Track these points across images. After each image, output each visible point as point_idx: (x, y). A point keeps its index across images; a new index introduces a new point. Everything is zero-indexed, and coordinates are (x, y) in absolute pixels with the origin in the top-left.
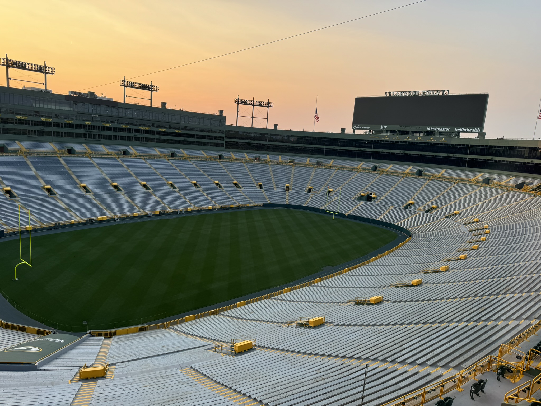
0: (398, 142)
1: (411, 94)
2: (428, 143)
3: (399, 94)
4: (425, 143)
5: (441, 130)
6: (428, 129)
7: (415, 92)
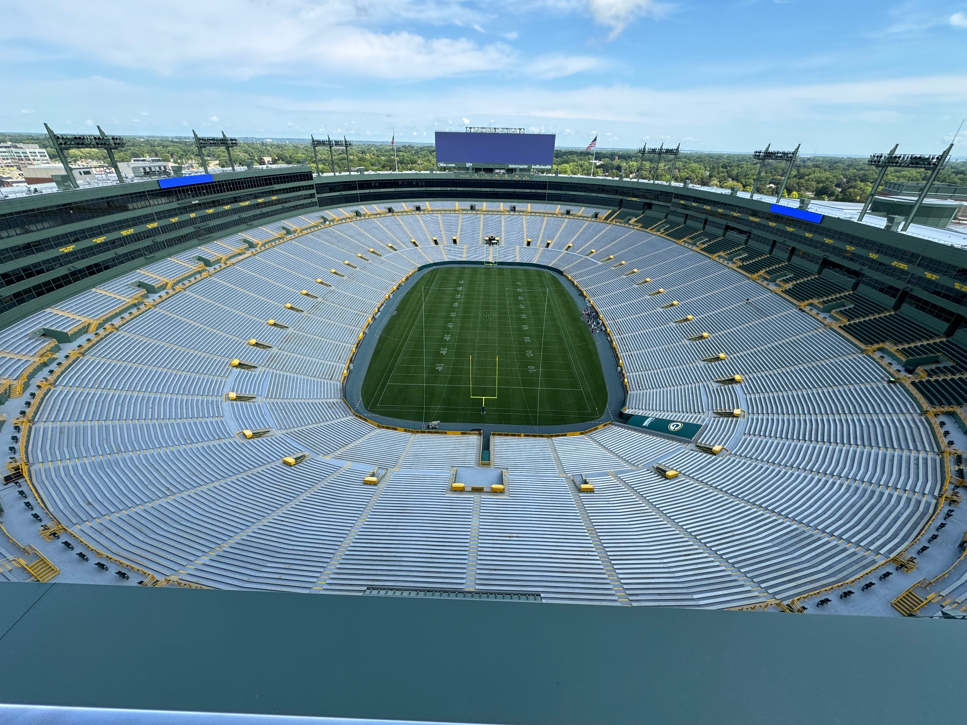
0: (488, 180)
1: (492, 131)
2: (514, 181)
3: (479, 130)
4: (512, 181)
5: (521, 167)
6: (510, 166)
7: (495, 129)
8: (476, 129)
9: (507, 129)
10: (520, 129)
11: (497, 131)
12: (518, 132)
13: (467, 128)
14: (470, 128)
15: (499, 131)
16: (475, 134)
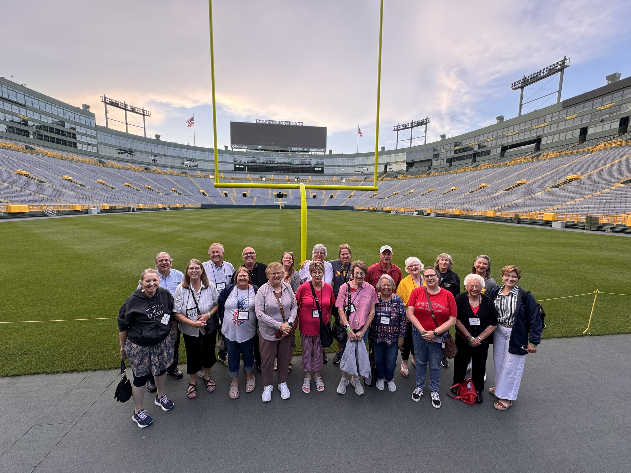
1: (277, 123)
3: (268, 122)
5: (302, 150)
6: (293, 149)
7: (280, 121)
8: (264, 121)
9: (289, 122)
10: (299, 123)
11: (281, 123)
12: (298, 124)
13: (257, 120)
14: (260, 120)
15: (284, 123)
16: (263, 124)
